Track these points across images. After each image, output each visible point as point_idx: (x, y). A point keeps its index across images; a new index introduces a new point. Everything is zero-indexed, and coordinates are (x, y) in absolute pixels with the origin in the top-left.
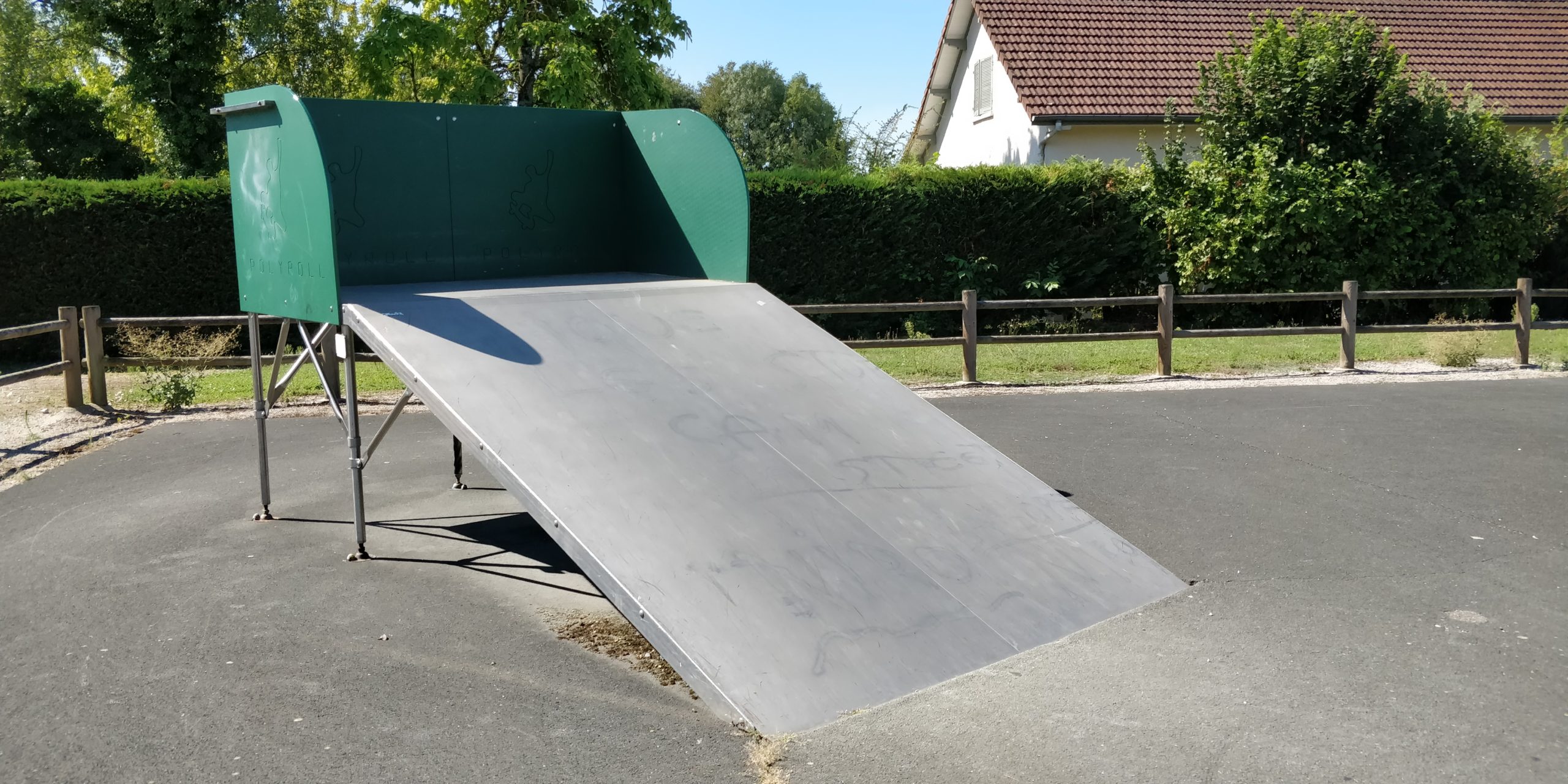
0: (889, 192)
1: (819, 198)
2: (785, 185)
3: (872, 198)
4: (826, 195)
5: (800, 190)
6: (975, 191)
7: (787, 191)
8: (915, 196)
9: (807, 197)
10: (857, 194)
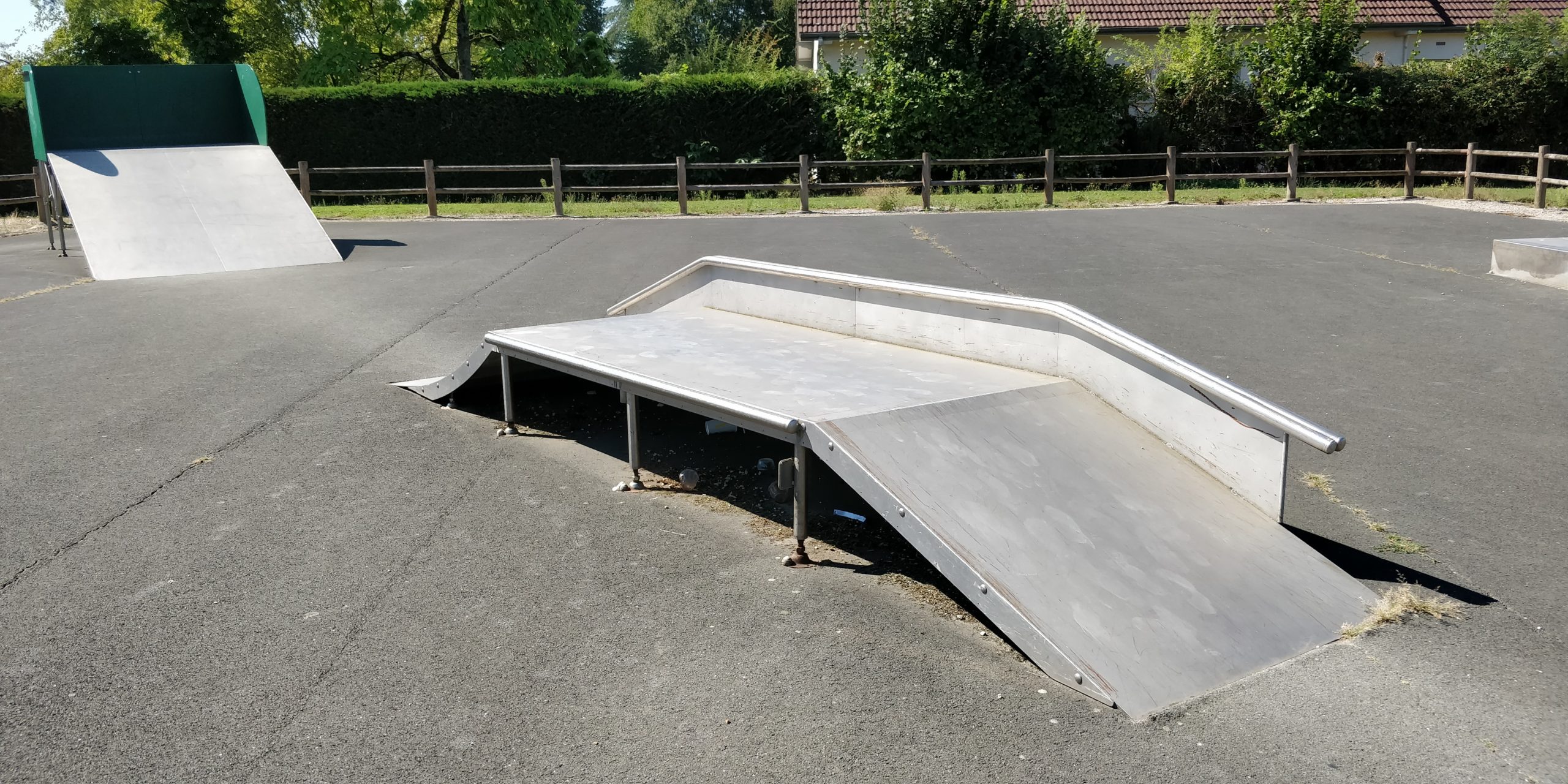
0: (641, 94)
1: (589, 97)
2: (565, 89)
3: (629, 98)
4: (595, 96)
5: (576, 92)
6: (706, 94)
7: (566, 93)
8: (660, 96)
9: (581, 97)
10: (618, 94)
